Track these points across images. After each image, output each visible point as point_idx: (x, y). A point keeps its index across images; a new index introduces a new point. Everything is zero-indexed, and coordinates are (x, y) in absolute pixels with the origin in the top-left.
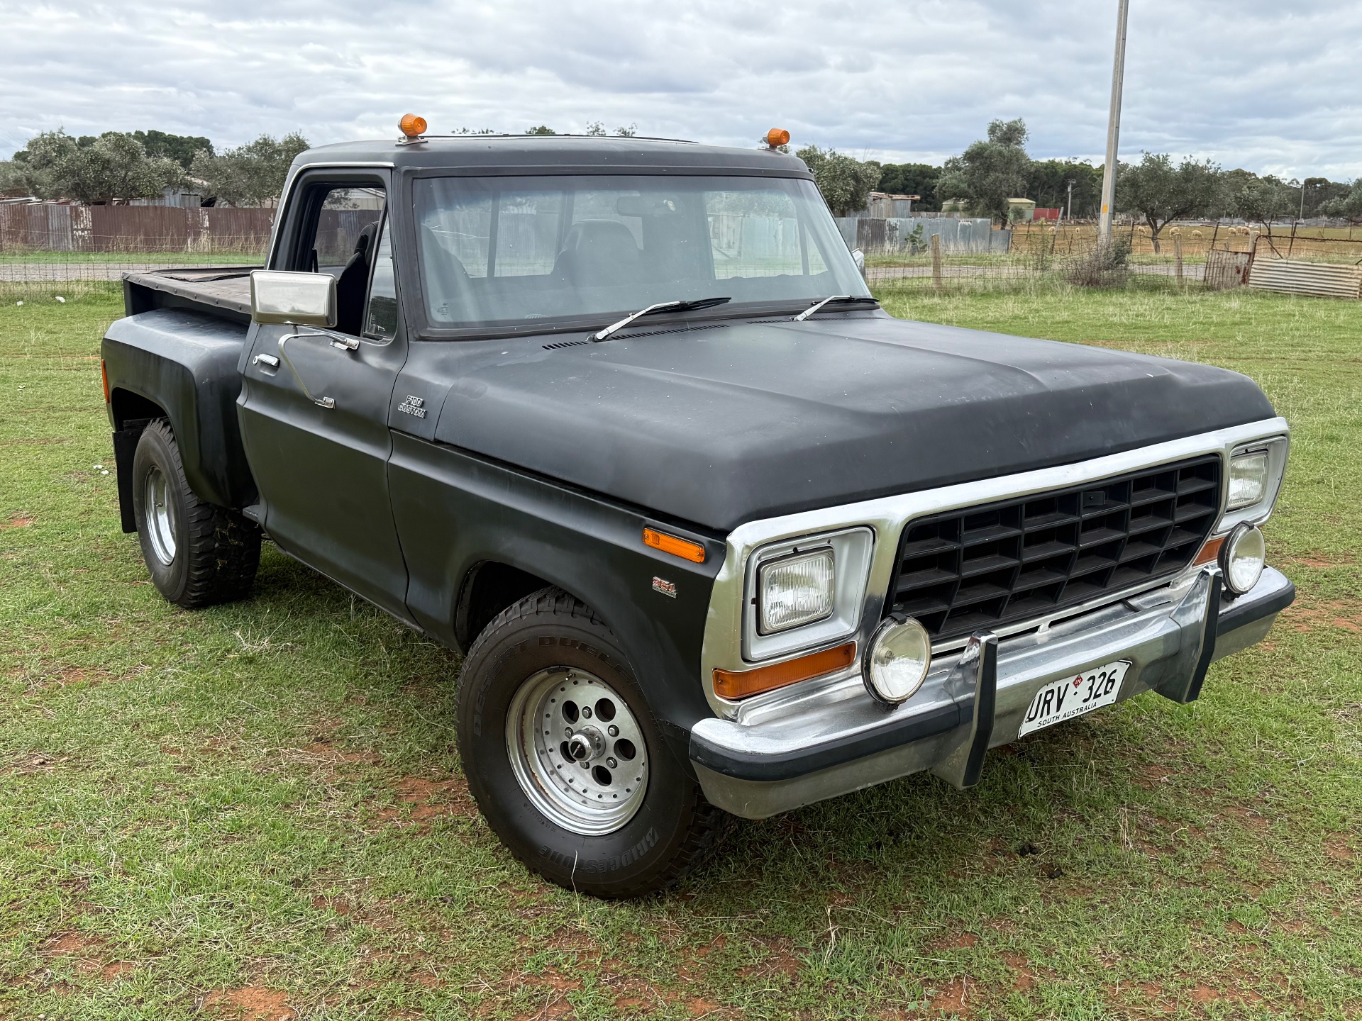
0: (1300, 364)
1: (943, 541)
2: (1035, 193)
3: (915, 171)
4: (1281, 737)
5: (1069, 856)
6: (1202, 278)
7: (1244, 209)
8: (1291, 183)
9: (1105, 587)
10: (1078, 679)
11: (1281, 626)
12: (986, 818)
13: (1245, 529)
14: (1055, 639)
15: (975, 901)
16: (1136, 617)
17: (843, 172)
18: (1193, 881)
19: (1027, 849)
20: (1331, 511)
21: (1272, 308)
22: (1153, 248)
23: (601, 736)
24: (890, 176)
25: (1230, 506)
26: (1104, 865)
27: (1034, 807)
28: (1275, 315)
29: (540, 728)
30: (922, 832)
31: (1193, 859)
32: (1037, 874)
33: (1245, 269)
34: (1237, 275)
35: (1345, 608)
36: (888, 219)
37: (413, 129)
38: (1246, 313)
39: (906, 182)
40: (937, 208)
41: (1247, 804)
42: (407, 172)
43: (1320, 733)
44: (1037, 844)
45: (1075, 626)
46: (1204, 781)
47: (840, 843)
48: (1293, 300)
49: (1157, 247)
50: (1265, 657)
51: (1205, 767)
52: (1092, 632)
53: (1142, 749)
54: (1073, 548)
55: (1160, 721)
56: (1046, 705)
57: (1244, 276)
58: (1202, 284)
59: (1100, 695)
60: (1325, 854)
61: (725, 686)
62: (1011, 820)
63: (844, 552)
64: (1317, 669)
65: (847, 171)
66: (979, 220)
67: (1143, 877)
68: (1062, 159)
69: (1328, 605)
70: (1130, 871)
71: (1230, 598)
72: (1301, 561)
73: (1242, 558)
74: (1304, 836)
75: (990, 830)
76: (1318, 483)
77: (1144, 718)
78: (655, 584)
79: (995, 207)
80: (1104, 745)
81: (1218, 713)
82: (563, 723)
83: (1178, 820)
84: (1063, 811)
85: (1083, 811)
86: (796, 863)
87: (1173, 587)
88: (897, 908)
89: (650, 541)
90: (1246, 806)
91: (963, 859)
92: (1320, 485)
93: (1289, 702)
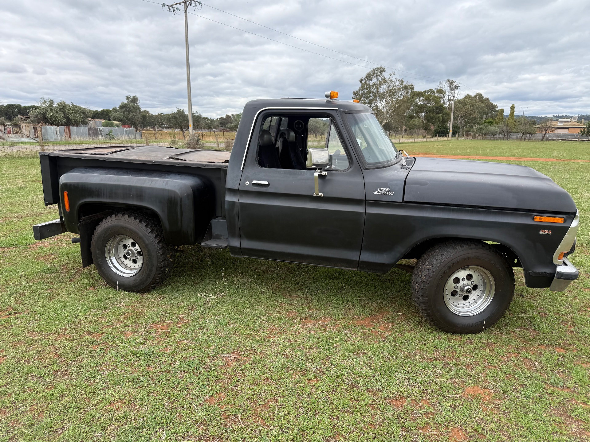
36: (99, 128)
65: (80, 110)
66: (131, 128)
78: (541, 232)
82: (453, 285)
89: (537, 220)
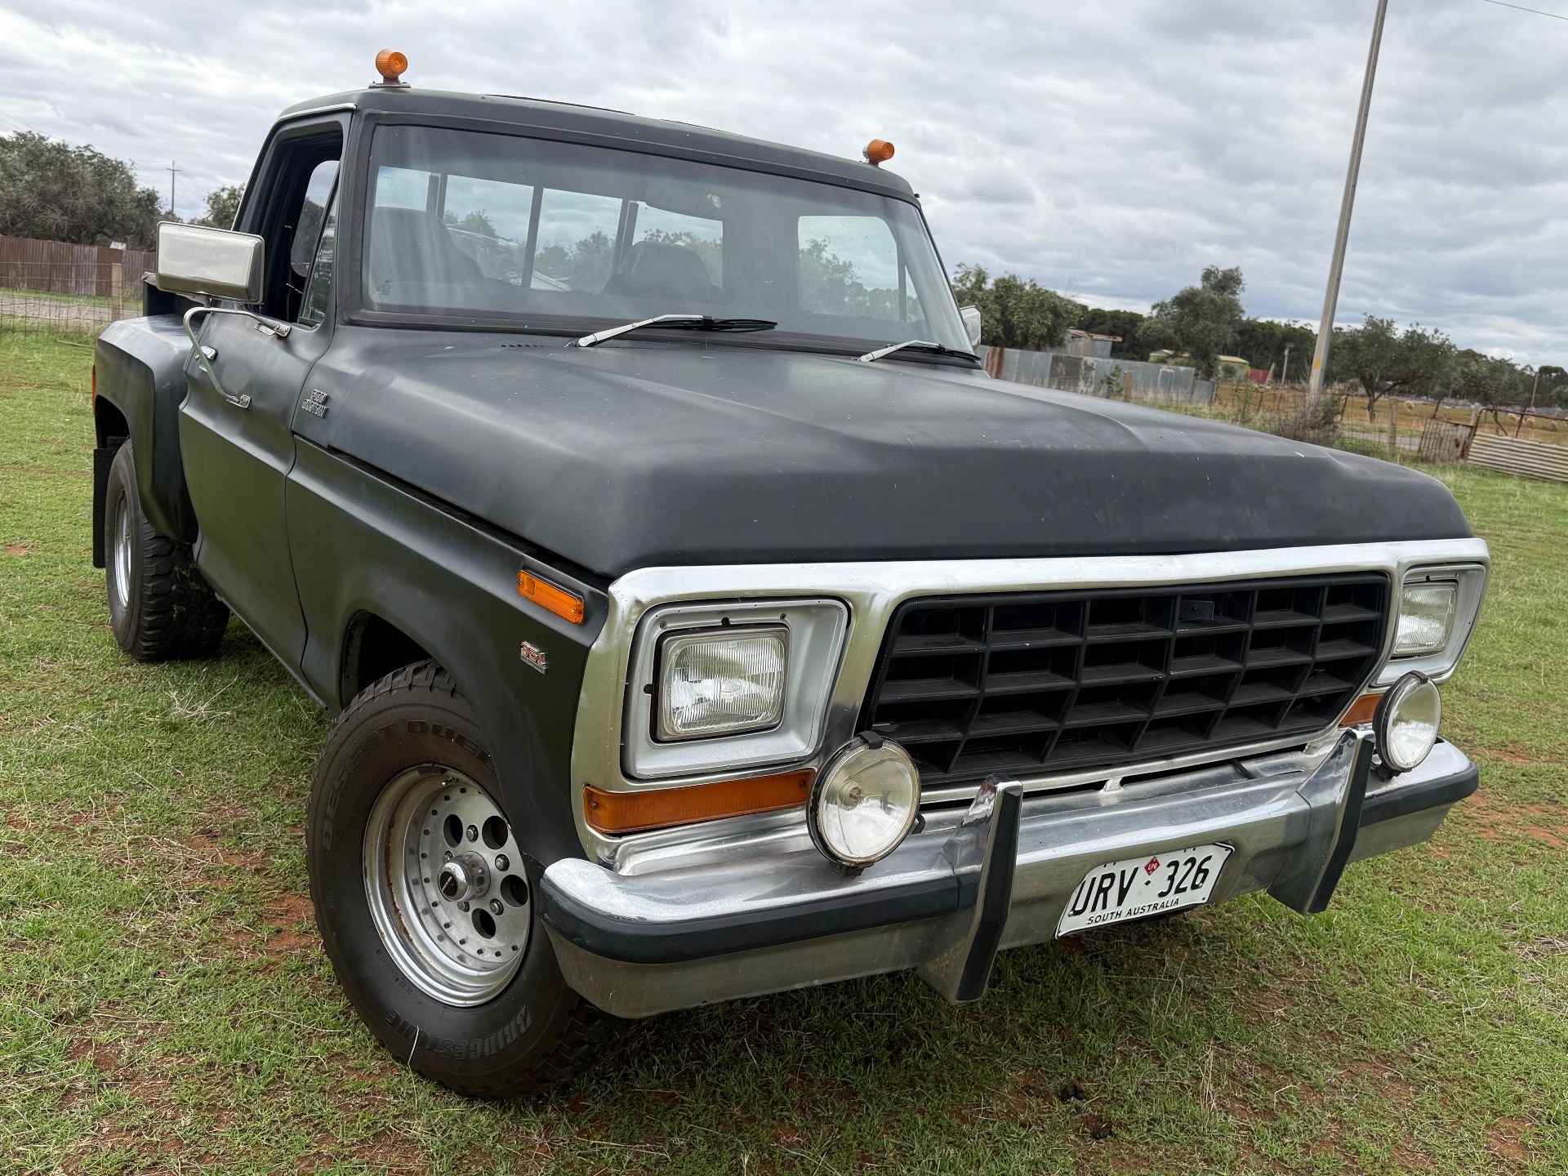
0: (1515, 542)
1: (962, 639)
2: (1249, 353)
3: (1124, 318)
4: (1444, 972)
5: (1126, 1108)
6: (1417, 448)
7: (1470, 386)
8: (1525, 369)
9: (1207, 738)
10: (1152, 862)
11: (1462, 828)
12: (1027, 1038)
13: (1414, 682)
14: (1127, 801)
15: (978, 1161)
16: (1247, 785)
17: (1042, 305)
18: (1294, 1166)
19: (1071, 1091)
20: (1537, 701)
21: (1491, 486)
22: (1368, 418)
23: (485, 868)
24: (1098, 321)
25: (1397, 651)
26: (1173, 1126)
27: (1094, 1032)
28: (1493, 492)
29: (415, 848)
30: (932, 1050)
31: (1299, 1133)
32: (1078, 1129)
33: (1465, 443)
34: (1456, 449)
35: (1545, 816)
36: (1085, 358)
37: (391, 67)
38: (1461, 487)
39: (1113, 329)
40: (1145, 358)
41: (1387, 1060)
42: (370, 115)
43: (1497, 973)
44: (1086, 1085)
45: (1159, 788)
46: (1333, 1021)
47: (815, 1053)
48: (1515, 481)
49: (1372, 416)
50: (1436, 865)
51: (1337, 1001)
52: (1181, 798)
53: (1257, 968)
54: (1161, 675)
55: (1287, 932)
56: (1102, 895)
57: (1463, 451)
58: (1415, 454)
59: (1184, 889)
60: (1487, 1148)
61: (600, 812)
62: (1059, 1046)
63: (803, 633)
64: (1501, 888)
65: (1046, 304)
66: (1182, 369)
67: (1224, 1153)
68: (1282, 321)
69: (1524, 810)
70: (1207, 1140)
71: (1386, 776)
72: (1494, 754)
73: (1407, 722)
74: (1460, 1118)
75: (1028, 1058)
76: (1525, 668)
77: (1267, 925)
78: (523, 653)
79: (1203, 358)
80: (1207, 957)
81: (1366, 931)
82: (444, 845)
83: (1288, 1073)
84: (1132, 1042)
85: (1160, 1044)
86: (747, 1073)
87: (1309, 752)
88: (865, 1158)
89: (525, 588)
90: (1385, 1063)
91: (978, 1095)
92: (1528, 671)
93: (1460, 927)
